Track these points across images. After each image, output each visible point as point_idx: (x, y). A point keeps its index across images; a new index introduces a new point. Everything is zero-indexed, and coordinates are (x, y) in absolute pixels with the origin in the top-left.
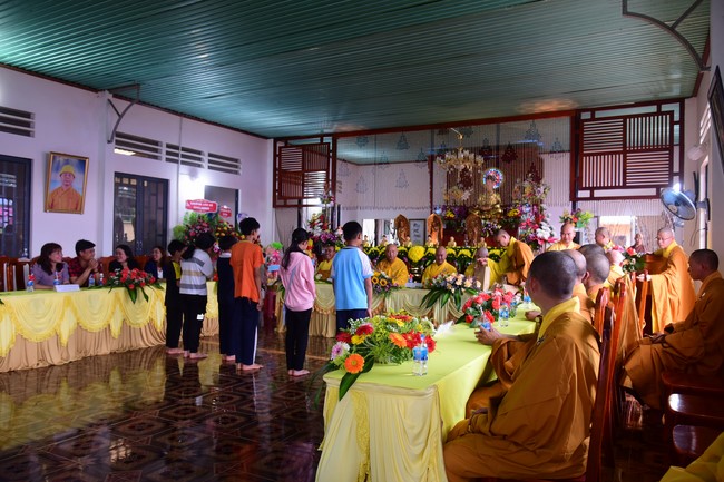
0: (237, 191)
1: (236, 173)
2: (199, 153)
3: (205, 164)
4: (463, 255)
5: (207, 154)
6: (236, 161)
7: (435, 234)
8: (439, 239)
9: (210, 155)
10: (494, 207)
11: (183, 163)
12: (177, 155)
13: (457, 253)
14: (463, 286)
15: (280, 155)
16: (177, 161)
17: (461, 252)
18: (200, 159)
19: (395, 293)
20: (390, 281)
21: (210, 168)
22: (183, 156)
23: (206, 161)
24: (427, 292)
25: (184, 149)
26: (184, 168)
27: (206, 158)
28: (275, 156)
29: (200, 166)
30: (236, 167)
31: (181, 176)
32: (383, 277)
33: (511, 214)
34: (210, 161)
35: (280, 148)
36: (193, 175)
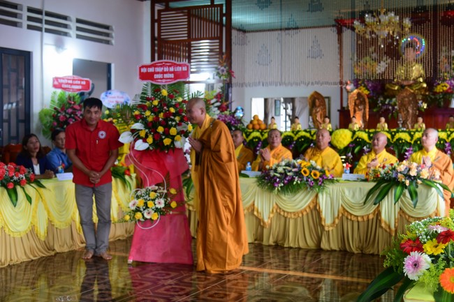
0: (109, 65)
1: (108, 42)
2: (65, 18)
3: (73, 32)
4: (400, 139)
5: (74, 20)
6: (107, 27)
7: (359, 115)
8: (364, 121)
9: (79, 21)
10: (416, 81)
11: (48, 31)
12: (40, 21)
13: (393, 137)
14: (418, 177)
15: (159, 21)
16: (39, 29)
17: (398, 136)
18: (66, 26)
19: (330, 187)
20: (323, 172)
21: (78, 37)
22: (48, 22)
23: (74, 29)
24: (371, 185)
25: (48, 14)
26: (49, 38)
27: (73, 25)
28: (153, 21)
29: (66, 34)
30: (108, 35)
31: (45, 47)
32: (314, 168)
33: (439, 89)
34: (78, 29)
35: (159, 11)
36: (59, 45)
